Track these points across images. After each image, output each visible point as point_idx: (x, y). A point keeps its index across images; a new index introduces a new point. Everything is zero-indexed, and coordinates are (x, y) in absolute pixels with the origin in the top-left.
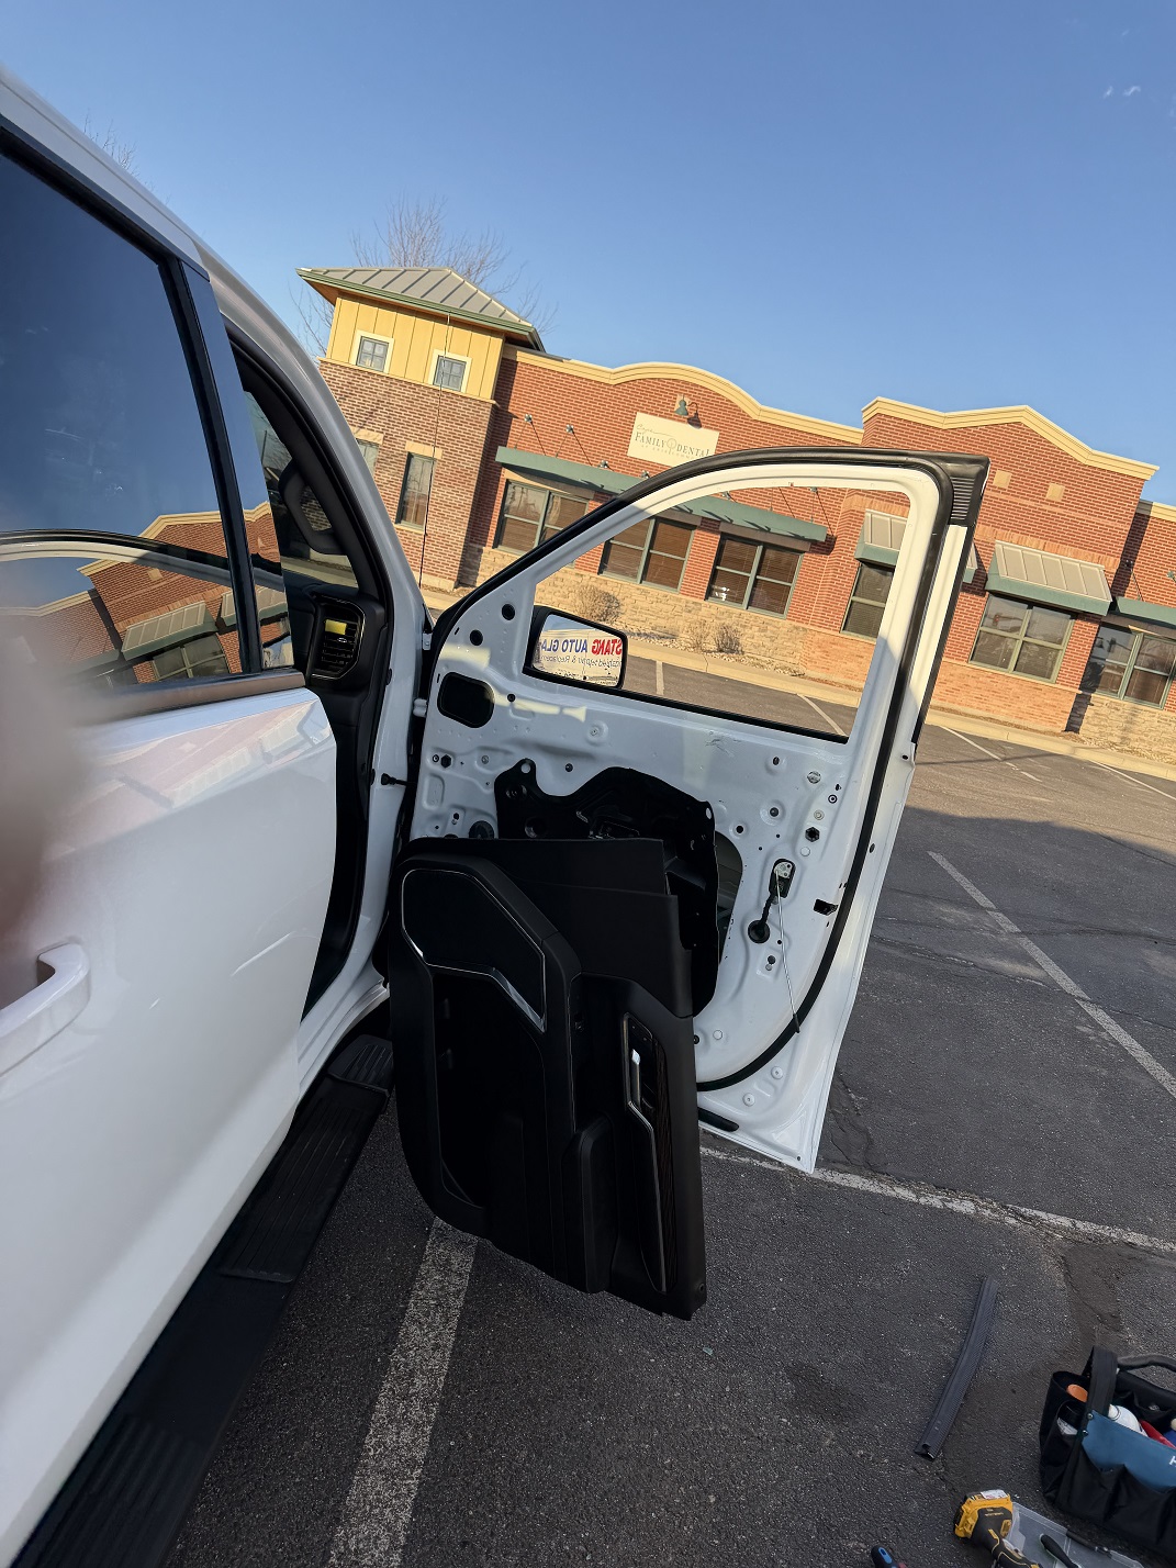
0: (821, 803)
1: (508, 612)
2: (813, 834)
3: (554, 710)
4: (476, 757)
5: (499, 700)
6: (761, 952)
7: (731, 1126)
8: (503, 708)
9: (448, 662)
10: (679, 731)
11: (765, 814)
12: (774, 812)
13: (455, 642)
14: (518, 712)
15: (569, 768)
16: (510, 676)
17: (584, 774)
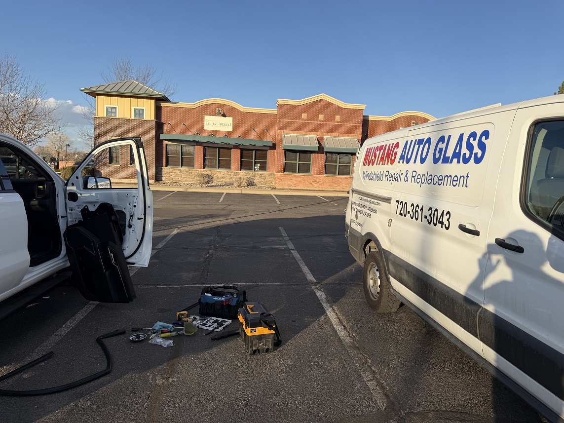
0: (135, 200)
1: (77, 178)
2: (135, 206)
3: (89, 195)
4: (77, 207)
5: (79, 195)
6: (131, 229)
7: (134, 264)
8: (80, 197)
9: (69, 190)
10: (111, 193)
11: (128, 204)
12: (130, 204)
13: (69, 186)
14: (83, 197)
15: (94, 205)
16: (81, 190)
17: (97, 205)
